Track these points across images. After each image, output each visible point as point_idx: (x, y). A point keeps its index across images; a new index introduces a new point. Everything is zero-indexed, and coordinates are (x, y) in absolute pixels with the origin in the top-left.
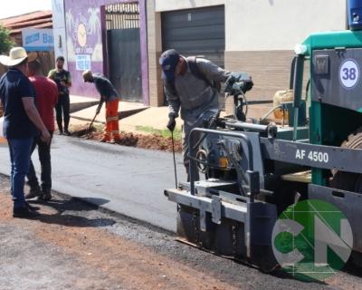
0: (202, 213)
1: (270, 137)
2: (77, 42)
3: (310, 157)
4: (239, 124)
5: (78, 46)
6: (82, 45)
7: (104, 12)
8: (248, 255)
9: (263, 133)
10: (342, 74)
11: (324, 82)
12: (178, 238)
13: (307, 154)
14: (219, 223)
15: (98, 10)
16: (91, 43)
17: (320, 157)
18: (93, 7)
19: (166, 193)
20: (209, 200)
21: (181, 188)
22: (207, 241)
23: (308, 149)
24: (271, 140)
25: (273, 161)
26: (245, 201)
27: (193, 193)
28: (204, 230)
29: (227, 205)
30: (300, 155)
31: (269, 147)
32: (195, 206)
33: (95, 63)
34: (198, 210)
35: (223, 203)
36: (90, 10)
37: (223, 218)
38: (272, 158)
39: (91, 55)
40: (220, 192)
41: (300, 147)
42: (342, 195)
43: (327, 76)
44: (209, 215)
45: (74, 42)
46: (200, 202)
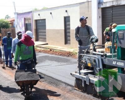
0: (83, 81)
1: (104, 57)
3: (118, 64)
4: (94, 52)
8: (98, 95)
9: (102, 56)
11: (122, 41)
12: (75, 88)
14: (89, 84)
17: (121, 64)
19: (71, 74)
20: (85, 77)
21: (76, 73)
23: (117, 61)
24: (105, 58)
26: (97, 78)
27: (80, 74)
28: (83, 86)
29: (91, 79)
30: (114, 63)
31: (104, 60)
32: (81, 78)
34: (81, 80)
35: (90, 78)
37: (90, 83)
40: (89, 74)
44: (85, 82)
46: (82, 77)
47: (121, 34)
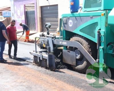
0: (38, 57)
1: (54, 38)
2: (18, 15)
3: (63, 43)
4: (48, 36)
5: (18, 16)
6: (19, 15)
7: (25, 6)
8: (48, 67)
9: (53, 38)
10: (69, 23)
11: (65, 25)
13: (62, 42)
14: (42, 59)
15: (23, 6)
16: (21, 15)
17: (65, 43)
18: (22, 5)
19: (30, 53)
20: (39, 54)
21: (34, 51)
22: (40, 64)
23: (62, 41)
24: (54, 39)
25: (55, 45)
26: (47, 54)
27: (36, 53)
28: (38, 61)
30: (60, 43)
31: (54, 41)
32: (37, 56)
33: (23, 20)
34: (37, 57)
35: (43, 55)
36: (21, 6)
37: (43, 58)
38: (55, 44)
39: (21, 18)
40: (42, 52)
41: (61, 41)
42: (69, 52)
43: (66, 24)
44: (39, 58)
45: (17, 14)
46: (38, 55)
47: (65, 20)
